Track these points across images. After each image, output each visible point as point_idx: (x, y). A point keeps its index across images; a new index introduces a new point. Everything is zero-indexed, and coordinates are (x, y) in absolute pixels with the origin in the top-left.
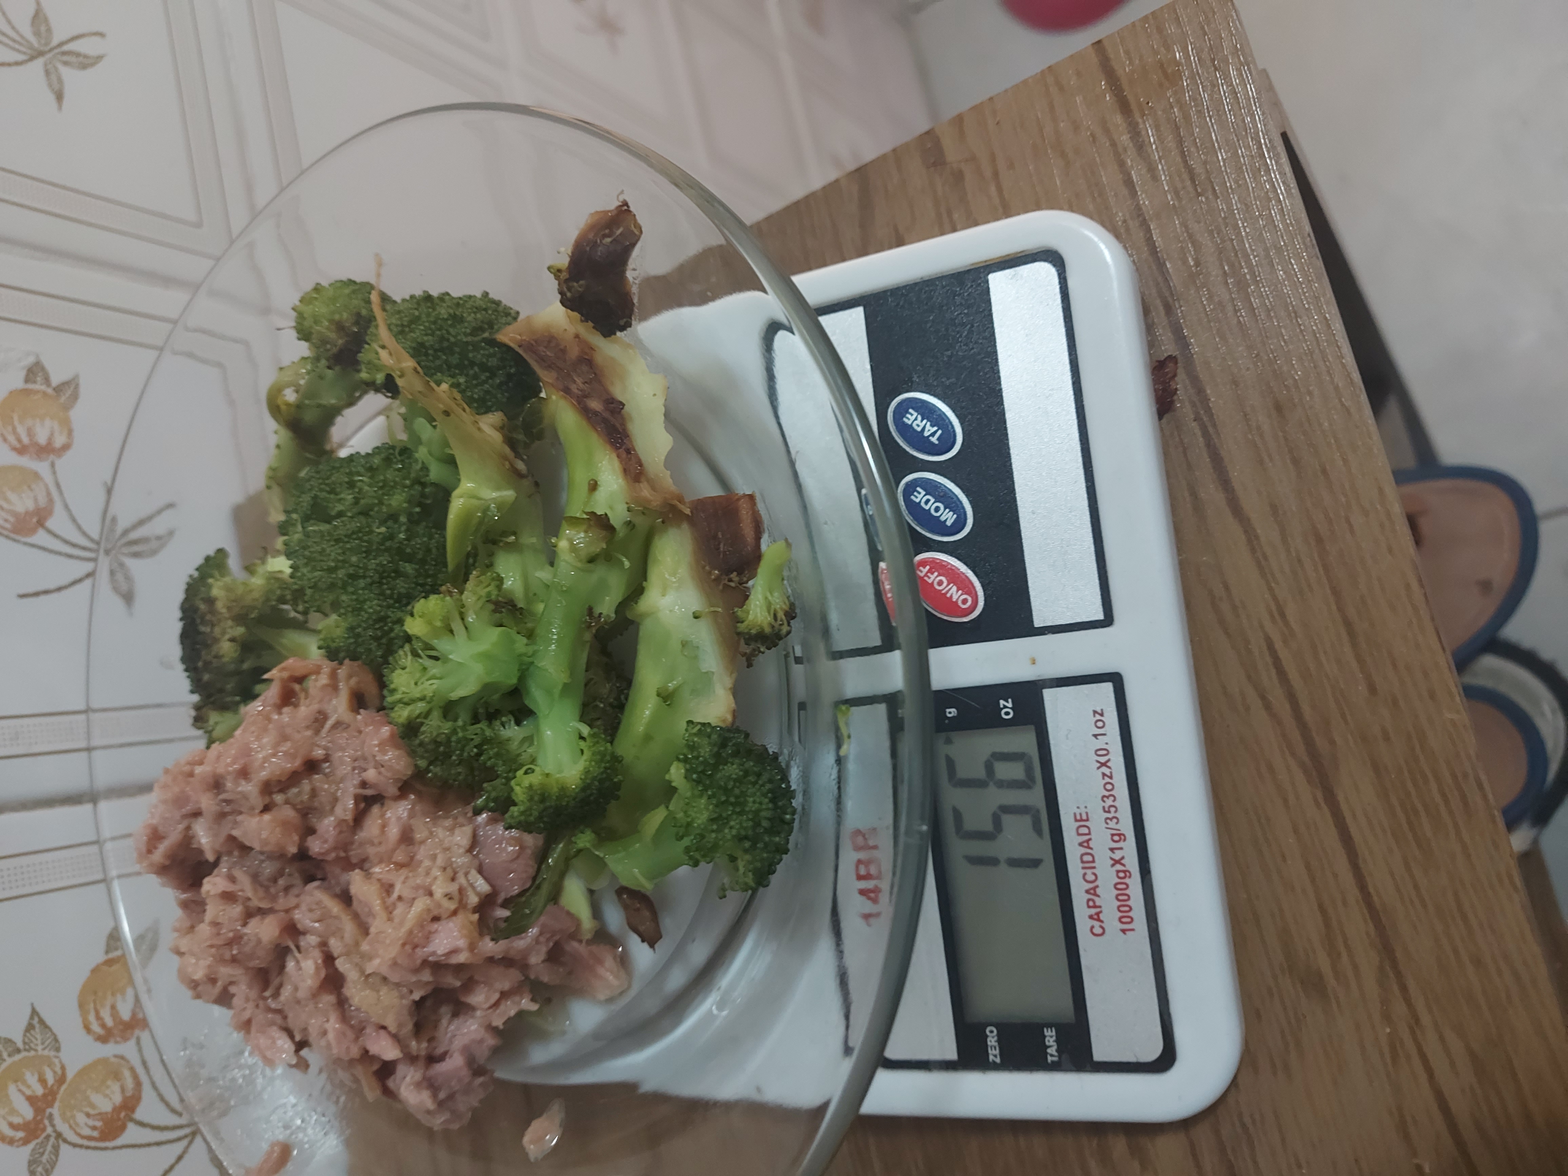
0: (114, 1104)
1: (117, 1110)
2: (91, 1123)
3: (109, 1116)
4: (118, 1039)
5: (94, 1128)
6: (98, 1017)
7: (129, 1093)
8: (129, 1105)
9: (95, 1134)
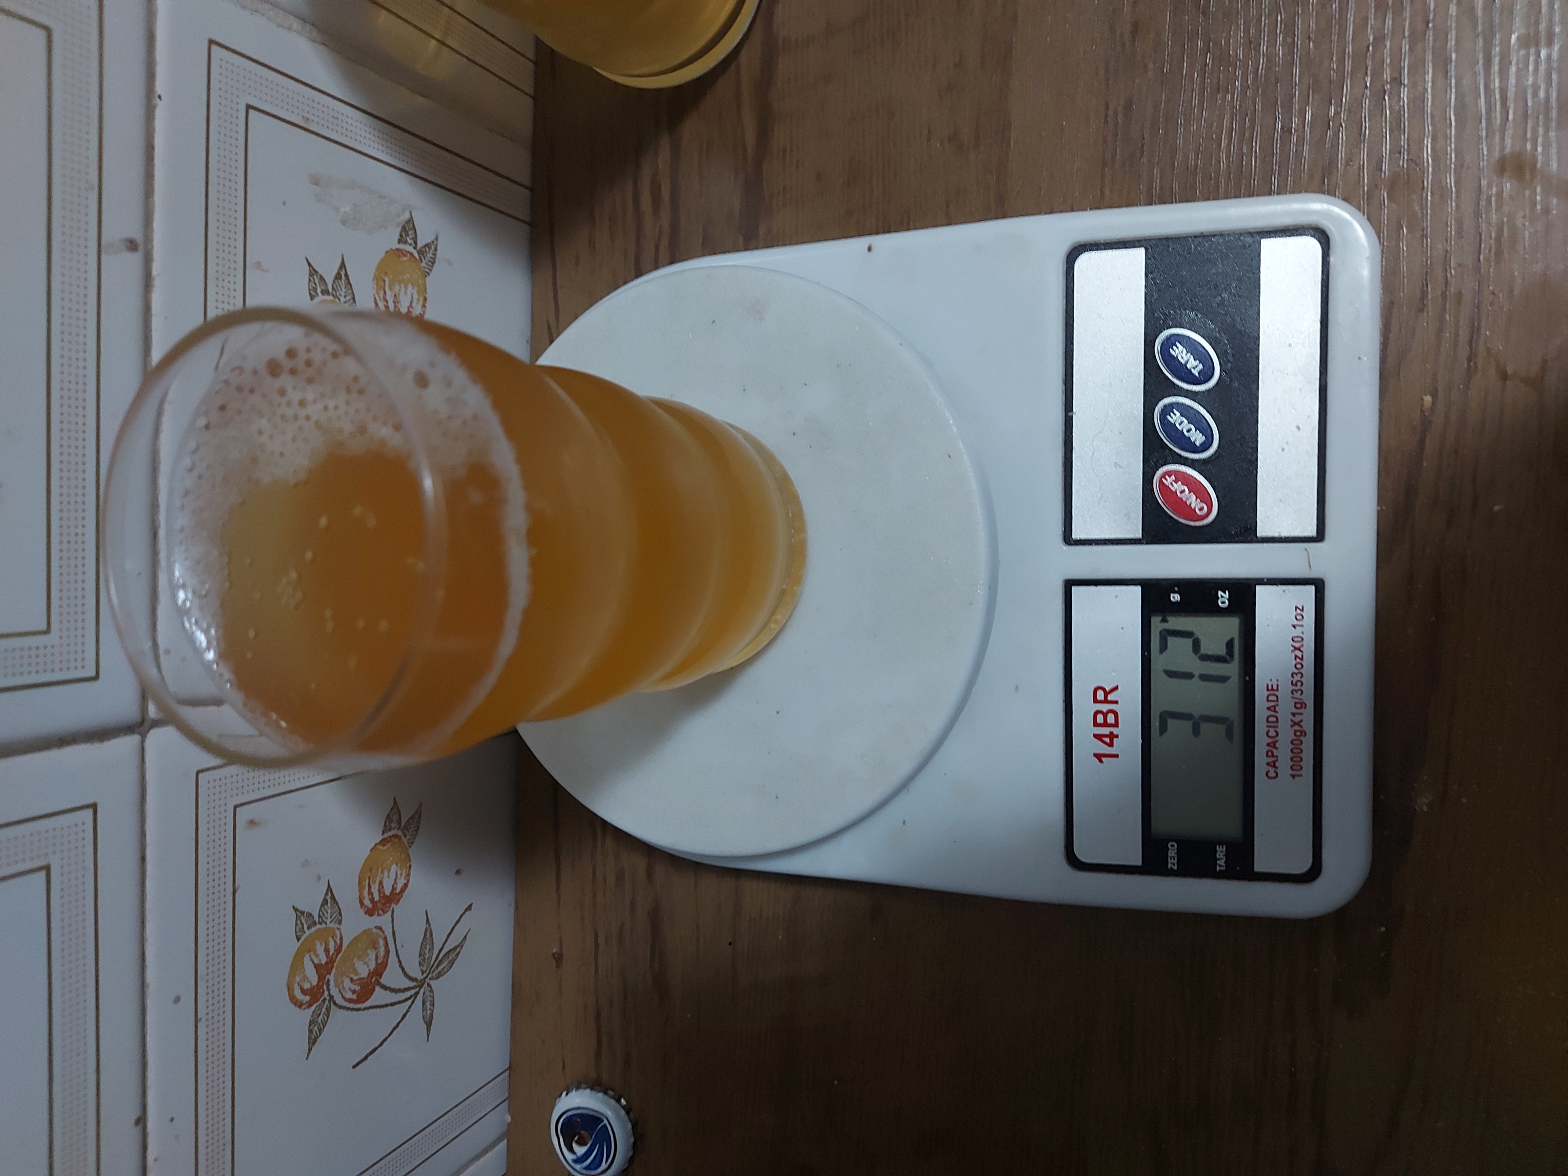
0: (369, 970)
1: (371, 975)
2: (353, 987)
3: (365, 980)
4: (380, 912)
5: (354, 992)
6: (370, 893)
7: (379, 962)
8: (379, 971)
9: (354, 997)
